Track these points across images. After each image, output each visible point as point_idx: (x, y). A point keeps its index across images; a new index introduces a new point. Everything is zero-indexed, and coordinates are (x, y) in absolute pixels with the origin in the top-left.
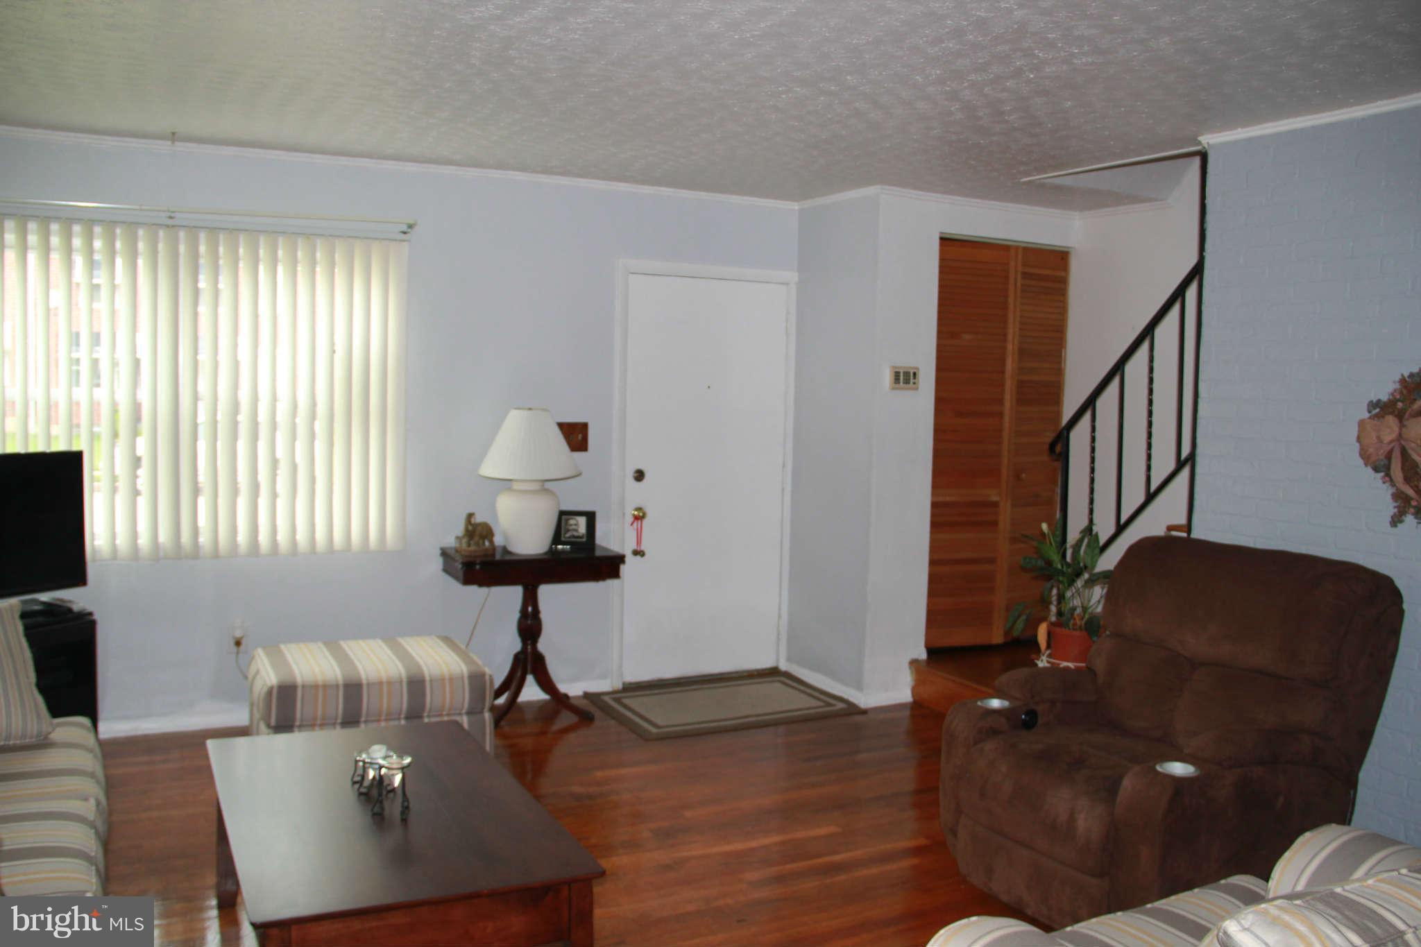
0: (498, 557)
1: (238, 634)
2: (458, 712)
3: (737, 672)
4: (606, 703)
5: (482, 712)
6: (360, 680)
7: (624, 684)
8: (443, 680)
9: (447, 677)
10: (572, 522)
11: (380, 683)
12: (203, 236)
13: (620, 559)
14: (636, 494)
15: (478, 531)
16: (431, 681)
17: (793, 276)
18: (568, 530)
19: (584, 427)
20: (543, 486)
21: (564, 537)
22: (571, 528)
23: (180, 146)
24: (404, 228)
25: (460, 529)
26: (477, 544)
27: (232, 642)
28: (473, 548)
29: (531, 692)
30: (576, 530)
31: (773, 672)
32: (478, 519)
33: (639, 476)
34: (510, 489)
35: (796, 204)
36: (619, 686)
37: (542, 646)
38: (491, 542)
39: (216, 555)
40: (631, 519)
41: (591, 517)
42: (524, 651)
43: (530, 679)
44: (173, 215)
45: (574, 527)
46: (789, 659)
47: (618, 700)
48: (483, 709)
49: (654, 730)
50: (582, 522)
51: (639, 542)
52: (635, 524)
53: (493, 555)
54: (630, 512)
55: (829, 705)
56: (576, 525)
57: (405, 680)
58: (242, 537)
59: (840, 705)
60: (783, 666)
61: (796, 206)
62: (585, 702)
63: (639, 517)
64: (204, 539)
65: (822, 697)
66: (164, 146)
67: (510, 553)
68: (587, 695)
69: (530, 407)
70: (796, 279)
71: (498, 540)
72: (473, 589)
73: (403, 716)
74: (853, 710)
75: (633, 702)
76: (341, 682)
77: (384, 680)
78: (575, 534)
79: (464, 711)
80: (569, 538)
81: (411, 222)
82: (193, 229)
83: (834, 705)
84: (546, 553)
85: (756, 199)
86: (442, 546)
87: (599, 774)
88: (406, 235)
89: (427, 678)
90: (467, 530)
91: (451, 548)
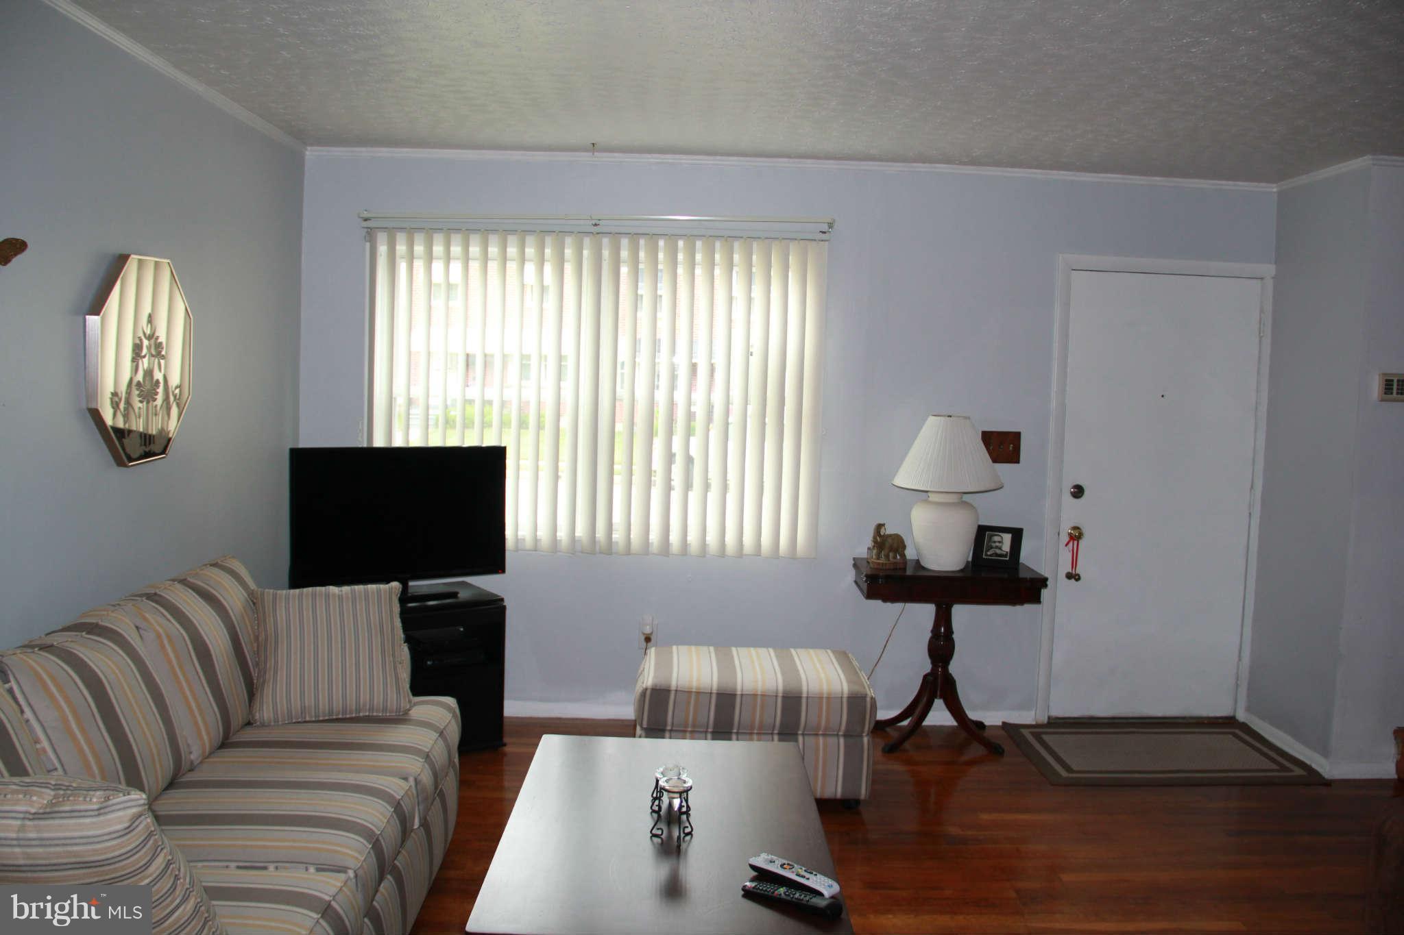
0: (909, 572)
1: (648, 630)
2: (836, 733)
3: (1184, 718)
4: (1023, 736)
5: (861, 736)
6: (735, 690)
7: (1049, 718)
8: (821, 698)
9: (825, 696)
10: (996, 538)
11: (755, 695)
12: (625, 242)
13: (1042, 582)
14: (1072, 513)
15: (889, 544)
16: (807, 698)
17: (1269, 269)
18: (992, 548)
19: (1016, 436)
20: (962, 498)
21: (986, 555)
22: (994, 545)
23: (605, 157)
24: (825, 228)
25: (868, 541)
26: (887, 556)
27: (643, 638)
28: (882, 560)
29: (939, 716)
30: (1000, 548)
31: (1228, 723)
32: (889, 530)
33: (1078, 492)
34: (926, 501)
35: (1275, 185)
36: (1043, 719)
37: (954, 668)
38: (903, 556)
39: (628, 551)
40: (1067, 539)
41: (1017, 534)
42: (933, 672)
43: (939, 703)
44: (598, 222)
45: (997, 544)
46: (1248, 709)
47: (1038, 736)
48: (863, 732)
49: (1064, 773)
50: (1007, 538)
51: (1074, 563)
52: (1071, 544)
53: (905, 569)
54: (1066, 529)
55: (1283, 768)
56: (999, 542)
57: (780, 695)
58: (654, 536)
59: (1298, 771)
60: (1241, 716)
61: (1274, 188)
62: (1003, 733)
63: (1076, 536)
64: (617, 536)
65: (1280, 759)
66: (585, 157)
67: (924, 568)
68: (1005, 725)
69: (950, 414)
70: (1273, 273)
71: (910, 554)
72: (878, 603)
73: (776, 732)
74: (1312, 778)
75: (1055, 740)
76: (714, 691)
77: (759, 693)
78: (998, 552)
79: (841, 733)
80: (990, 556)
81: (830, 221)
82: (616, 236)
83: (1292, 771)
84: (962, 571)
85: (1224, 182)
86: (857, 556)
87: (985, 817)
88: (824, 235)
89: (804, 695)
90: (875, 541)
91: (862, 559)
